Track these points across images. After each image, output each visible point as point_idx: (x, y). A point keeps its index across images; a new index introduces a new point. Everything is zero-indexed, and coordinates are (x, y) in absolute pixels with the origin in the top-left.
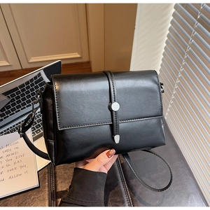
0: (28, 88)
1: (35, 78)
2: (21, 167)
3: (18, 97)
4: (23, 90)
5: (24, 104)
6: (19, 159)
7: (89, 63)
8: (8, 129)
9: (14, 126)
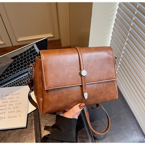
0: (25, 56)
1: (30, 49)
2: (18, 111)
3: (18, 62)
4: (22, 57)
5: (22, 67)
6: (17, 106)
7: (59, 40)
8: (11, 84)
9: (15, 82)
